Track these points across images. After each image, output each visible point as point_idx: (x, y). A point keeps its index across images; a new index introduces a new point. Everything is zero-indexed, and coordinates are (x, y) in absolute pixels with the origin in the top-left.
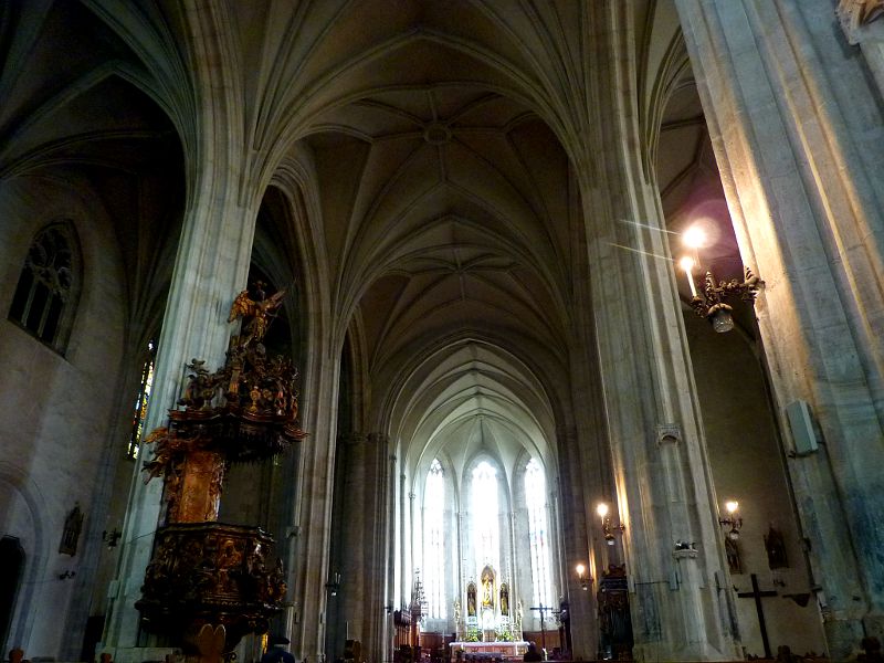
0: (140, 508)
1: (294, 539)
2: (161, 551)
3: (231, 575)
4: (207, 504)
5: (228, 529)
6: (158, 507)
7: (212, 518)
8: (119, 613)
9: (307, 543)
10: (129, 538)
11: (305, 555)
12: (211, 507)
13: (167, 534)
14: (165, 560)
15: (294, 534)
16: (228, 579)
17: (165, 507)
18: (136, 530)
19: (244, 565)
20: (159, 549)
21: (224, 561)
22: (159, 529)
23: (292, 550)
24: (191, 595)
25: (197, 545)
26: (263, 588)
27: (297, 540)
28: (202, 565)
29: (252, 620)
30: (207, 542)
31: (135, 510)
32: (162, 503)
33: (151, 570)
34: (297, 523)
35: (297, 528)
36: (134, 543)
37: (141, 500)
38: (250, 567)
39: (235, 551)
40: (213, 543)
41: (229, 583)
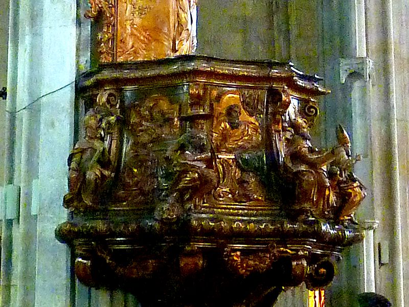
0: (36, 34)
1: (357, 84)
2: (93, 122)
3: (244, 166)
4: (172, 19)
5: (225, 69)
6: (73, 30)
7: (186, 47)
8: (28, 252)
9: (387, 93)
10: (23, 98)
11: (386, 118)
12: (180, 26)
13: (99, 85)
14: (102, 139)
15: (355, 75)
16: (238, 174)
17: (87, 29)
18: (35, 80)
19: (268, 143)
20: (89, 118)
21: (225, 137)
22: (81, 76)
23: (357, 109)
24: (167, 209)
25: (164, 105)
26: (314, 191)
27: (364, 89)
28: (182, 148)
29: (299, 258)
30: (185, 98)
31: (26, 41)
32: (79, 23)
33: (78, 161)
34: (361, 50)
35: (363, 61)
36: (34, 107)
37: (35, 17)
38: (282, 149)
39: (244, 116)
40: (197, 100)
41: (241, 182)
